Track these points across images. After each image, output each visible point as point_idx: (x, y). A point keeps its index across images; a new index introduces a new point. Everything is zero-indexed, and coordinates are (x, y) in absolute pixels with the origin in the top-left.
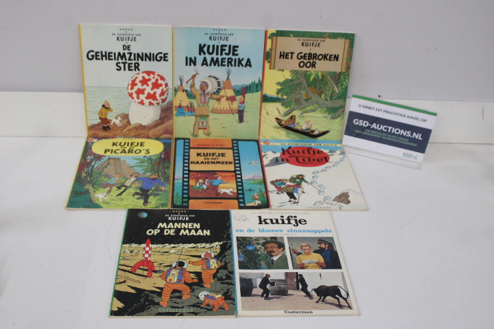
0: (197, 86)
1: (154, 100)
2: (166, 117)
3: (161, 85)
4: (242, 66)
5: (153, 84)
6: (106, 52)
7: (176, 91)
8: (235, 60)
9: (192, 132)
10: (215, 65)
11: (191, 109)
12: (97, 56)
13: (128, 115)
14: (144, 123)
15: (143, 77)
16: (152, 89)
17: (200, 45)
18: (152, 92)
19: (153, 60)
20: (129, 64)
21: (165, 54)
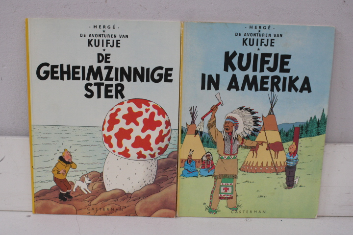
0: (220, 126)
1: (145, 150)
2: (165, 179)
3: (159, 123)
4: (296, 90)
5: (145, 121)
6: (68, 66)
7: (183, 133)
8: (285, 79)
9: (208, 204)
10: (250, 89)
11: (207, 164)
12: (53, 72)
13: (101, 174)
14: (128, 189)
15: (130, 109)
16: (143, 130)
17: (227, 53)
18: (143, 136)
19: (148, 81)
20: (107, 86)
21: (167, 70)
